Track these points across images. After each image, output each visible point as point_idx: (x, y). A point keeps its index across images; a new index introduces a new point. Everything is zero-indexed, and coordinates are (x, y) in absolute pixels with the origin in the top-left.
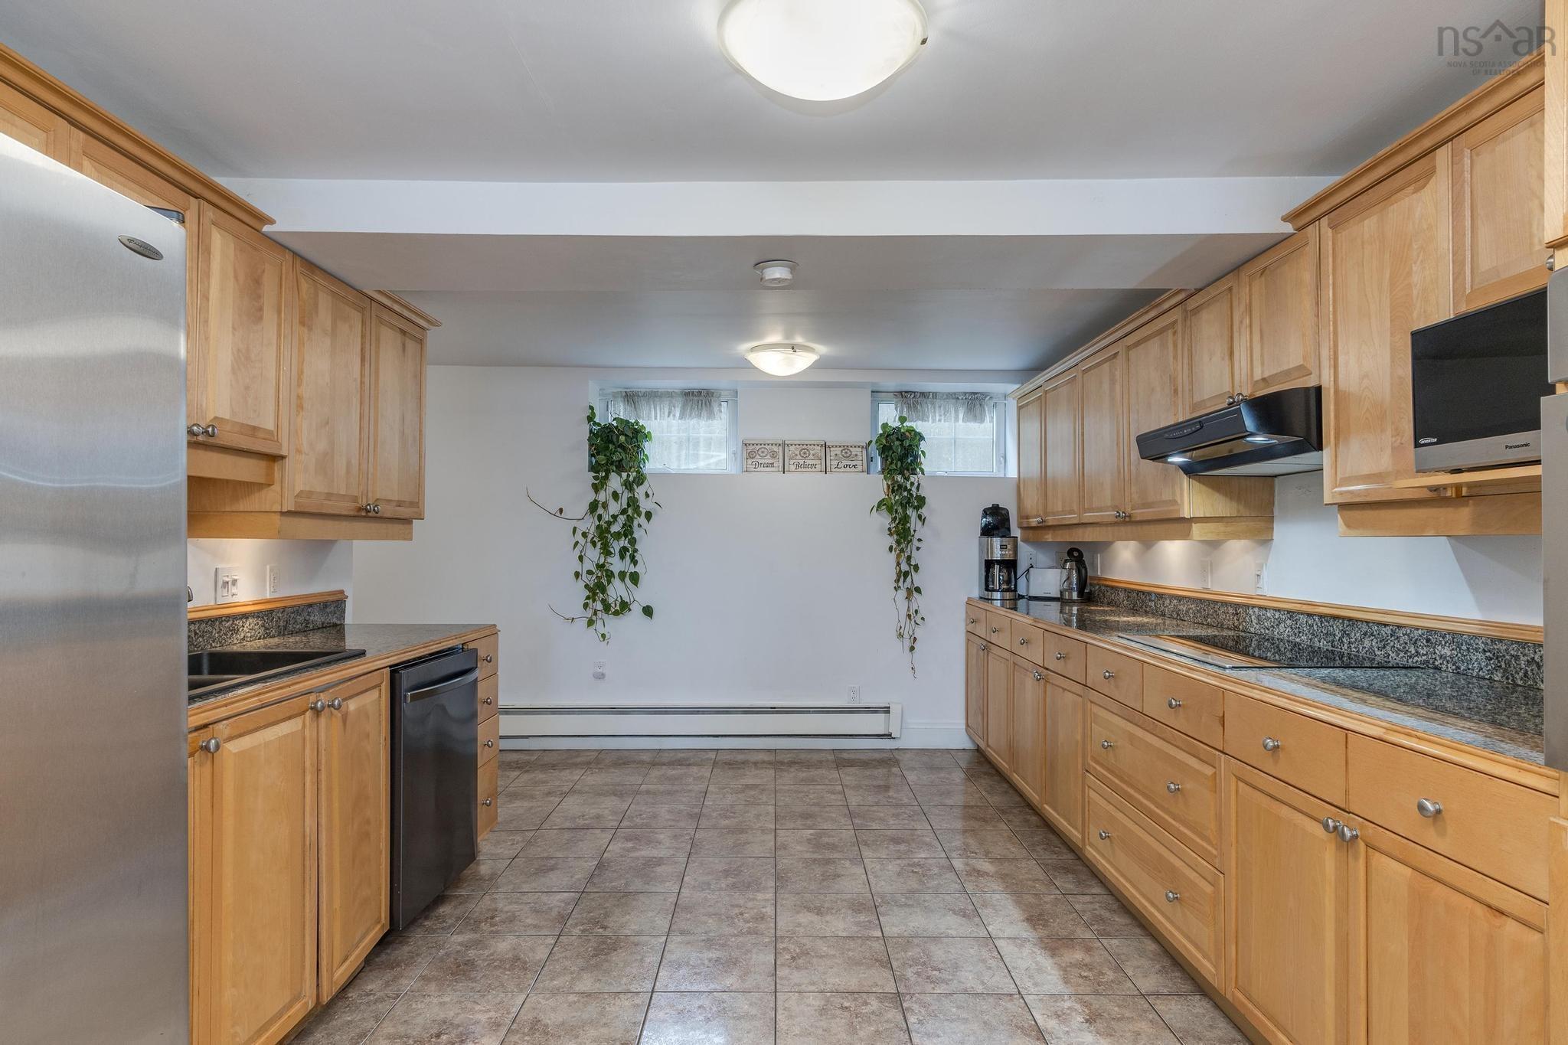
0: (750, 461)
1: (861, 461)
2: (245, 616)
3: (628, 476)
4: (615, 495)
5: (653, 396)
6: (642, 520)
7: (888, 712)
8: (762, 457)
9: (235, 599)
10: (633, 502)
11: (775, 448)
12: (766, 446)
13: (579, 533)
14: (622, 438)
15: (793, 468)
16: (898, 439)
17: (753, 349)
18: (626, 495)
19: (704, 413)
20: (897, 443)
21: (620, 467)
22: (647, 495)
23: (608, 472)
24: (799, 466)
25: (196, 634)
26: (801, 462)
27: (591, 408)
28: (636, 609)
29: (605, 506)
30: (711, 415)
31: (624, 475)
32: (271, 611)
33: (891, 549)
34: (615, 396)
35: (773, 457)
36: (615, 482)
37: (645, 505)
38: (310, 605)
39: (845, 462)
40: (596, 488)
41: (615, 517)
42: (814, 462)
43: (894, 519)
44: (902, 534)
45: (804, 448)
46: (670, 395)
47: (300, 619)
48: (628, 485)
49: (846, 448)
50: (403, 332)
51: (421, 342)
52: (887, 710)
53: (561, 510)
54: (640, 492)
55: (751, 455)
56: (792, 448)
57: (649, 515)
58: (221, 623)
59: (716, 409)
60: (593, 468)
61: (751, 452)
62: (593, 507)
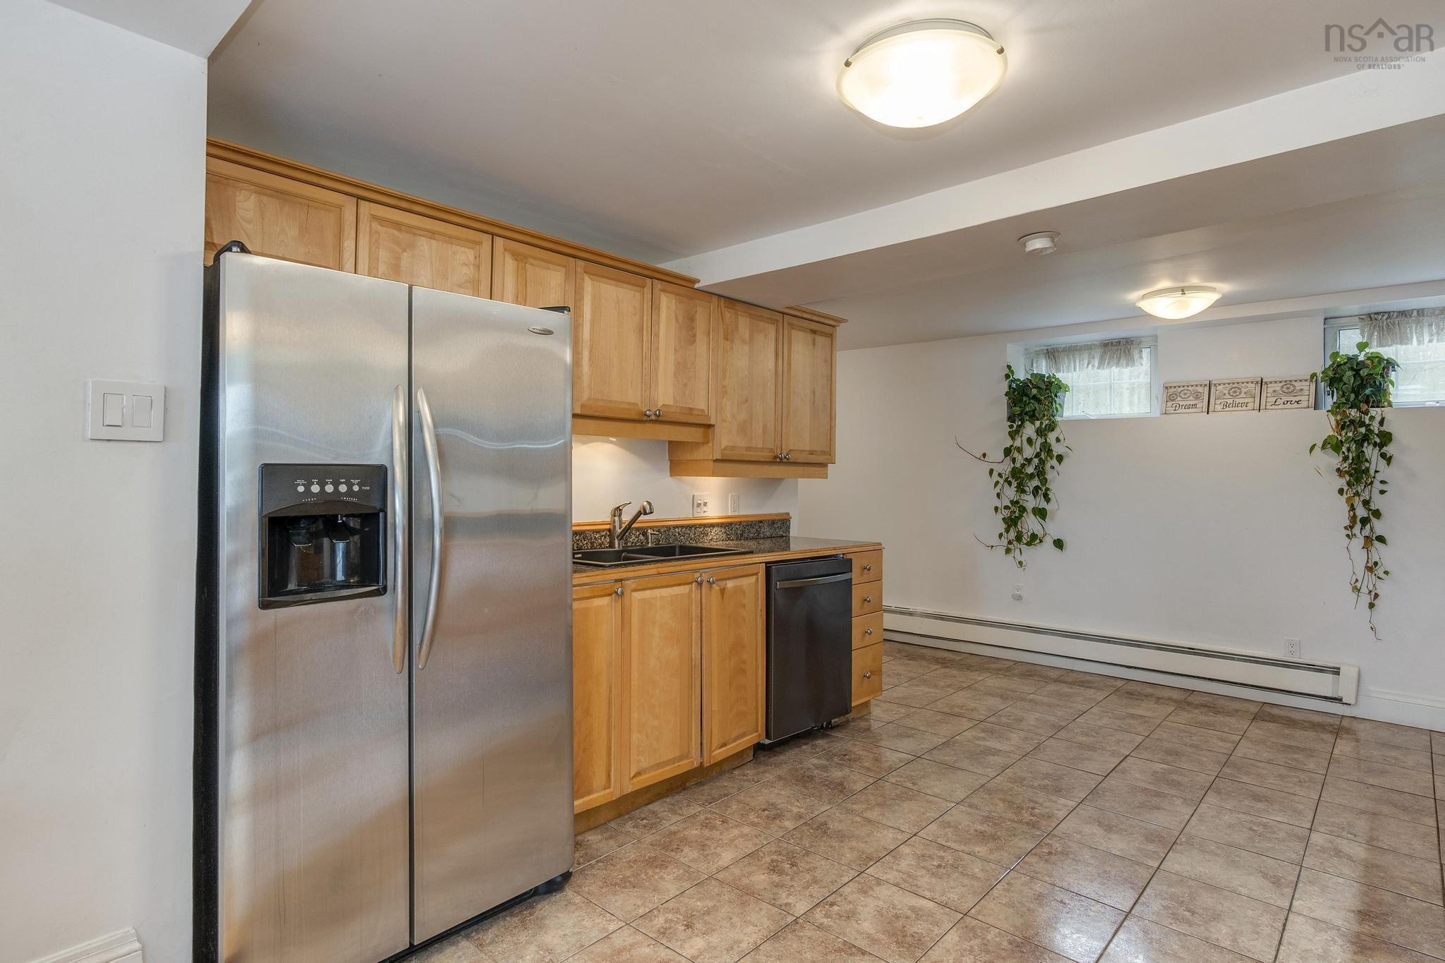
0: (1170, 404)
1: (1307, 396)
2: (712, 526)
3: (1041, 423)
4: (1030, 441)
5: (1073, 350)
6: (1054, 462)
7: (1338, 673)
8: (1184, 399)
9: (706, 514)
10: (1047, 448)
11: (1200, 389)
12: (1190, 388)
13: (995, 474)
14: (1034, 391)
15: (1219, 407)
16: (1352, 369)
17: (1144, 297)
18: (1040, 441)
19: (1123, 361)
20: (1350, 373)
21: (1033, 417)
22: (1058, 440)
23: (1023, 421)
24: (1226, 405)
25: (679, 534)
26: (1230, 401)
27: (1009, 367)
28: (1048, 541)
29: (1020, 450)
30: (1130, 361)
31: (1038, 423)
32: (731, 524)
33: (1341, 491)
34: (1037, 354)
35: (1197, 398)
36: (1030, 430)
37: (1057, 449)
38: (761, 522)
39: (1285, 399)
40: (1013, 435)
41: (1029, 461)
42: (1246, 401)
43: (1345, 459)
44: (1357, 474)
45: (1235, 387)
46: (1088, 348)
47: (753, 531)
48: (1040, 432)
49: (1288, 383)
50: (814, 332)
51: (831, 336)
52: (1336, 671)
53: (984, 455)
54: (1052, 437)
55: (1170, 398)
56: (1219, 388)
57: (1060, 458)
58: (695, 528)
59: (1136, 356)
60: (1011, 418)
61: (1172, 395)
62: (1007, 452)
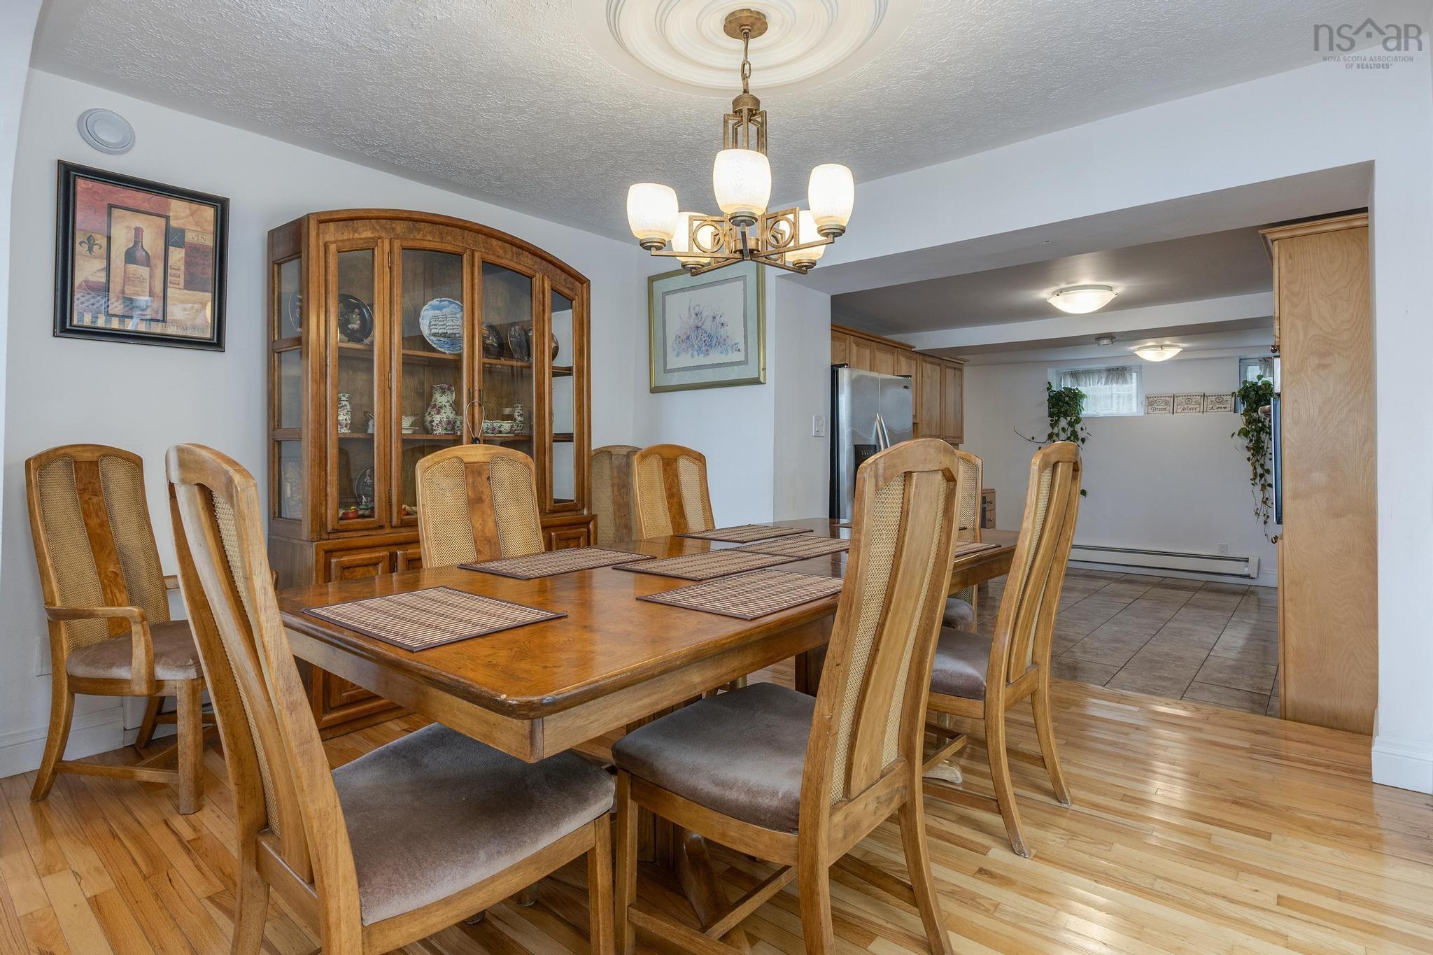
0: (1150, 407)
1: (1230, 406)
3: (1071, 419)
4: (1063, 429)
5: (1088, 373)
6: (1080, 442)
8: (1158, 405)
10: (1074, 434)
11: (1168, 399)
12: (1162, 398)
14: (1067, 399)
15: (1179, 410)
16: (1255, 391)
17: (1139, 349)
18: (1070, 429)
19: (1120, 381)
20: (1253, 393)
21: (1066, 415)
22: (1082, 429)
23: (1059, 417)
24: (1184, 409)
26: (1186, 407)
27: (1049, 383)
30: (1125, 381)
31: (1069, 418)
33: (1249, 459)
34: (1065, 374)
35: (1166, 404)
36: (1063, 423)
37: (1081, 435)
39: (1217, 406)
40: (1052, 426)
42: (1195, 406)
43: (1251, 441)
44: (1257, 449)
45: (1189, 398)
46: (1099, 371)
48: (1071, 424)
49: (1219, 396)
51: (961, 370)
52: (1246, 560)
53: (1033, 438)
54: (1078, 427)
55: (1150, 404)
56: (1180, 398)
57: (1083, 440)
59: (1128, 378)
60: (1051, 415)
61: (1151, 402)
